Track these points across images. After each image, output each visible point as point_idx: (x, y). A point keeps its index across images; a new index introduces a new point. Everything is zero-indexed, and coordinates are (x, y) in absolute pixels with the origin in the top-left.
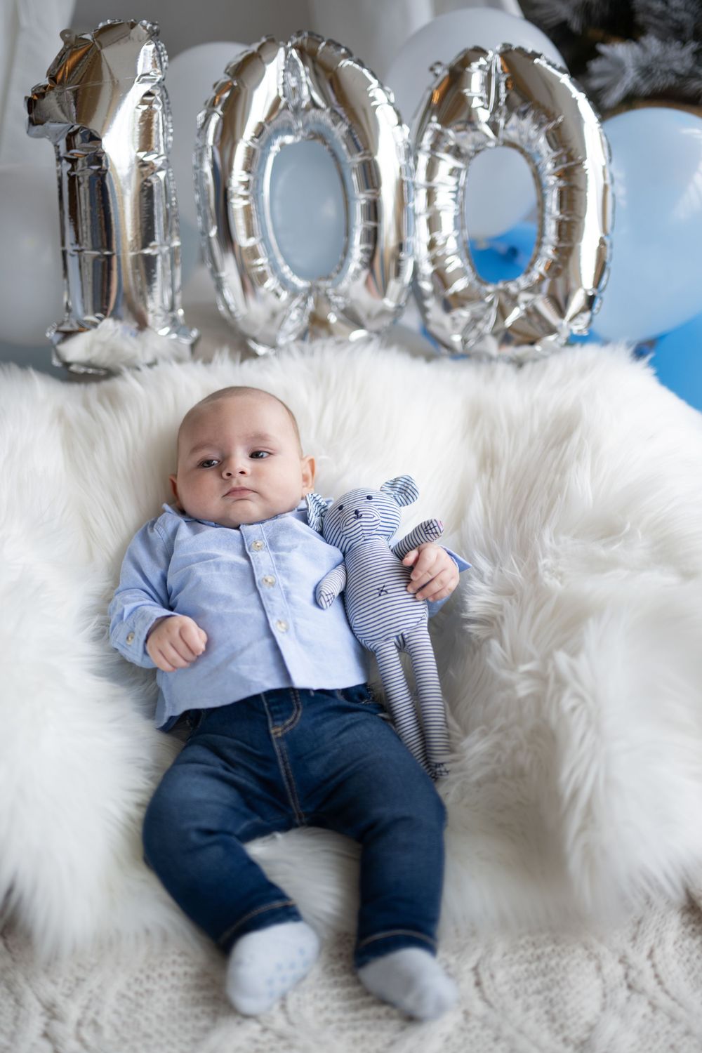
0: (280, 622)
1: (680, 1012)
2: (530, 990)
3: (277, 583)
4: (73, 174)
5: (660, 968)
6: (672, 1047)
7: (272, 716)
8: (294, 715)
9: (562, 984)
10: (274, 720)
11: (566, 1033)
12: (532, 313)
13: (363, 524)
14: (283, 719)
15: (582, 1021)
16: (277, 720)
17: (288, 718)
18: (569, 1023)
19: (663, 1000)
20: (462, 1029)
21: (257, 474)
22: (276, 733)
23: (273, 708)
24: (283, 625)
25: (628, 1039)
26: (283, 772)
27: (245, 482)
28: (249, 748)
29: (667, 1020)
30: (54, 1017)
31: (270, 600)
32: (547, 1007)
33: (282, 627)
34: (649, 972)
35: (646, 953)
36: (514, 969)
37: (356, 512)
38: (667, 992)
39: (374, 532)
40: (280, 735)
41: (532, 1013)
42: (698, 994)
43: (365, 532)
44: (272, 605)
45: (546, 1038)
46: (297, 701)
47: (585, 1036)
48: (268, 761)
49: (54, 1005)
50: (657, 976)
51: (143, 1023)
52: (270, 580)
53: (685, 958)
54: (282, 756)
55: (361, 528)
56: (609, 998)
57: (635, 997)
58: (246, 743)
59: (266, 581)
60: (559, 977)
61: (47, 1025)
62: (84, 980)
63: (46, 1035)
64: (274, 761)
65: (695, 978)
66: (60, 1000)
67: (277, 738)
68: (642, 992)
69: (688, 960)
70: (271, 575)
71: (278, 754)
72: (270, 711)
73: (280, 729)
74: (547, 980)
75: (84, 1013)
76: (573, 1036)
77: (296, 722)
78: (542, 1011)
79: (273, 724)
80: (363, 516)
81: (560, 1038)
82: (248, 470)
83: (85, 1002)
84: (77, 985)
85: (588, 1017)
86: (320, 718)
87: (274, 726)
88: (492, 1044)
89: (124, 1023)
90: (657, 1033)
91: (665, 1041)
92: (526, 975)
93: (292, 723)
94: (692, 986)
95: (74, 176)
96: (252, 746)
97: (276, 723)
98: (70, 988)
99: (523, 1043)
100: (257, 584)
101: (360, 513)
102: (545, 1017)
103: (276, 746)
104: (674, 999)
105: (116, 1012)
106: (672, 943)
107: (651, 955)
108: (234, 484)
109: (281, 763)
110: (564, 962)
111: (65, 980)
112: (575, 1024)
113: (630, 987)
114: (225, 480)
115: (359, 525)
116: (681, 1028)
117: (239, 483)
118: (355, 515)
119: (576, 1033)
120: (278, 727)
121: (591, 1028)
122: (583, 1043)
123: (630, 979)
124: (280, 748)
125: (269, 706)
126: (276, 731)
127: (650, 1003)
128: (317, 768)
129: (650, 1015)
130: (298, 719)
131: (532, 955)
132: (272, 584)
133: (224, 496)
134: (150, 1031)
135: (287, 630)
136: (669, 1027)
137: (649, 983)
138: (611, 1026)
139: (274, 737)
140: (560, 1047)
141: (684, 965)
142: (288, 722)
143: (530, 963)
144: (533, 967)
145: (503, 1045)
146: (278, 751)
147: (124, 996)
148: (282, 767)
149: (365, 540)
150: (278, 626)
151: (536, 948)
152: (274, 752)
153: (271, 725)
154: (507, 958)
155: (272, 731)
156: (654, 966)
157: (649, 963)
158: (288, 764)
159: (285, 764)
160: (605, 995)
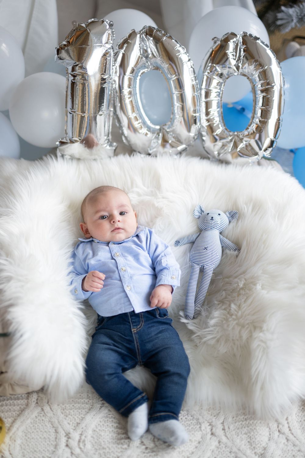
0: (128, 286)
1: (297, 442)
2: (243, 433)
3: (126, 270)
4: (73, 81)
5: (290, 424)
6: (294, 456)
7: (132, 324)
8: (141, 324)
9: (254, 431)
10: (133, 326)
11: (256, 450)
12: (248, 146)
13: (213, 223)
14: (137, 326)
15: (262, 446)
16: (135, 326)
17: (138, 325)
18: (257, 447)
19: (291, 437)
20: (218, 448)
21: (124, 222)
22: (134, 331)
23: (133, 321)
24: (129, 288)
25: (278, 452)
26: (136, 346)
27: (119, 225)
28: (123, 336)
29: (292, 445)
30: (69, 438)
31: (124, 277)
32: (249, 440)
33: (128, 288)
34: (286, 425)
35: (285, 418)
36: (237, 424)
37: (212, 218)
38: (292, 434)
39: (215, 227)
40: (135, 332)
41: (243, 442)
42: (304, 435)
43: (212, 226)
44: (125, 280)
45: (248, 452)
46: (142, 319)
47: (263, 452)
48: (131, 341)
49: (69, 433)
50: (289, 427)
51: (102, 443)
52: (124, 269)
53: (299, 421)
54: (136, 340)
55: (211, 224)
56: (271, 436)
57: (281, 435)
58: (122, 334)
59: (123, 269)
60: (253, 428)
61: (67, 441)
62: (79, 423)
63: (67, 446)
64: (133, 342)
65: (303, 428)
66: (71, 431)
67: (134, 333)
68: (283, 434)
69: (300, 421)
70: (124, 267)
71: (135, 339)
72: (132, 322)
73: (135, 329)
74: (249, 429)
75: (80, 437)
76: (258, 452)
77: (142, 327)
78: (247, 441)
79: (133, 327)
80: (214, 220)
81: (253, 452)
82: (120, 220)
83: (80, 433)
84: (77, 426)
85: (264, 444)
86: (150, 325)
87: (133, 328)
88: (229, 454)
89: (96, 442)
90: (288, 450)
91: (291, 454)
92: (241, 426)
93: (140, 327)
94: (302, 431)
95: (75, 82)
96: (125, 335)
97: (134, 327)
98: (74, 427)
99: (240, 455)
100: (119, 271)
101: (213, 219)
102: (248, 444)
103: (134, 336)
104: (295, 437)
105: (92, 437)
106: (295, 414)
107: (287, 419)
108: (116, 226)
109: (135, 342)
110: (255, 422)
111: (73, 423)
112: (259, 447)
113: (279, 431)
114: (112, 224)
115: (211, 222)
116: (297, 448)
117: (117, 225)
118: (211, 218)
119: (259, 451)
120: (135, 328)
121: (265, 449)
122: (262, 455)
123: (279, 428)
124: (135, 337)
125: (131, 320)
126: (134, 330)
127: (286, 438)
128: (149, 346)
129: (286, 443)
130: (142, 326)
131: (243, 418)
132: (125, 271)
133: (112, 231)
134: (105, 447)
135: (131, 289)
136: (293, 448)
137: (286, 430)
138: (272, 447)
139: (133, 332)
140: (254, 455)
141: (299, 423)
142: (138, 327)
143: (243, 421)
144: (244, 423)
145: (233, 455)
146: (134, 338)
147: (95, 431)
148: (136, 344)
149: (211, 229)
150: (127, 288)
151: (245, 416)
152: (133, 338)
153: (132, 328)
154: (234, 419)
155: (133, 330)
156: (288, 423)
157: (286, 422)
158: (138, 343)
159: (137, 343)
160: (270, 435)
